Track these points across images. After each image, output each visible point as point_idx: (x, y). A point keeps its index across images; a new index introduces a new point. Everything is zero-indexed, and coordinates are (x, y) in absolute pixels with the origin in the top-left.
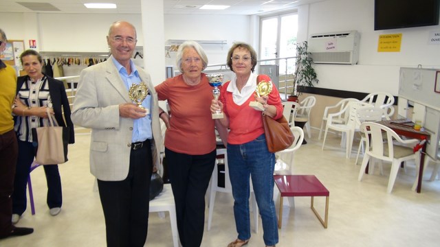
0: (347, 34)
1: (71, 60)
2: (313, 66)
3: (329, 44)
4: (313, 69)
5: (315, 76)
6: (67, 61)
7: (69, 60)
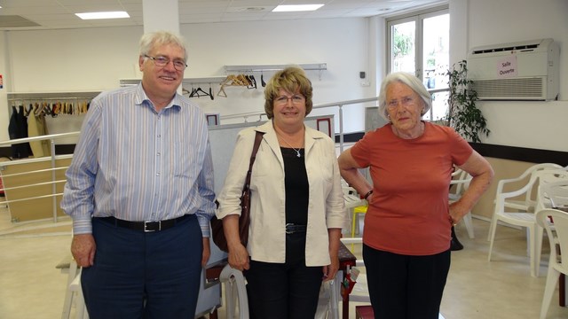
0: (535, 46)
1: (58, 106)
2: (478, 105)
3: (504, 65)
4: (478, 111)
5: (482, 123)
6: (51, 107)
7: (54, 106)
